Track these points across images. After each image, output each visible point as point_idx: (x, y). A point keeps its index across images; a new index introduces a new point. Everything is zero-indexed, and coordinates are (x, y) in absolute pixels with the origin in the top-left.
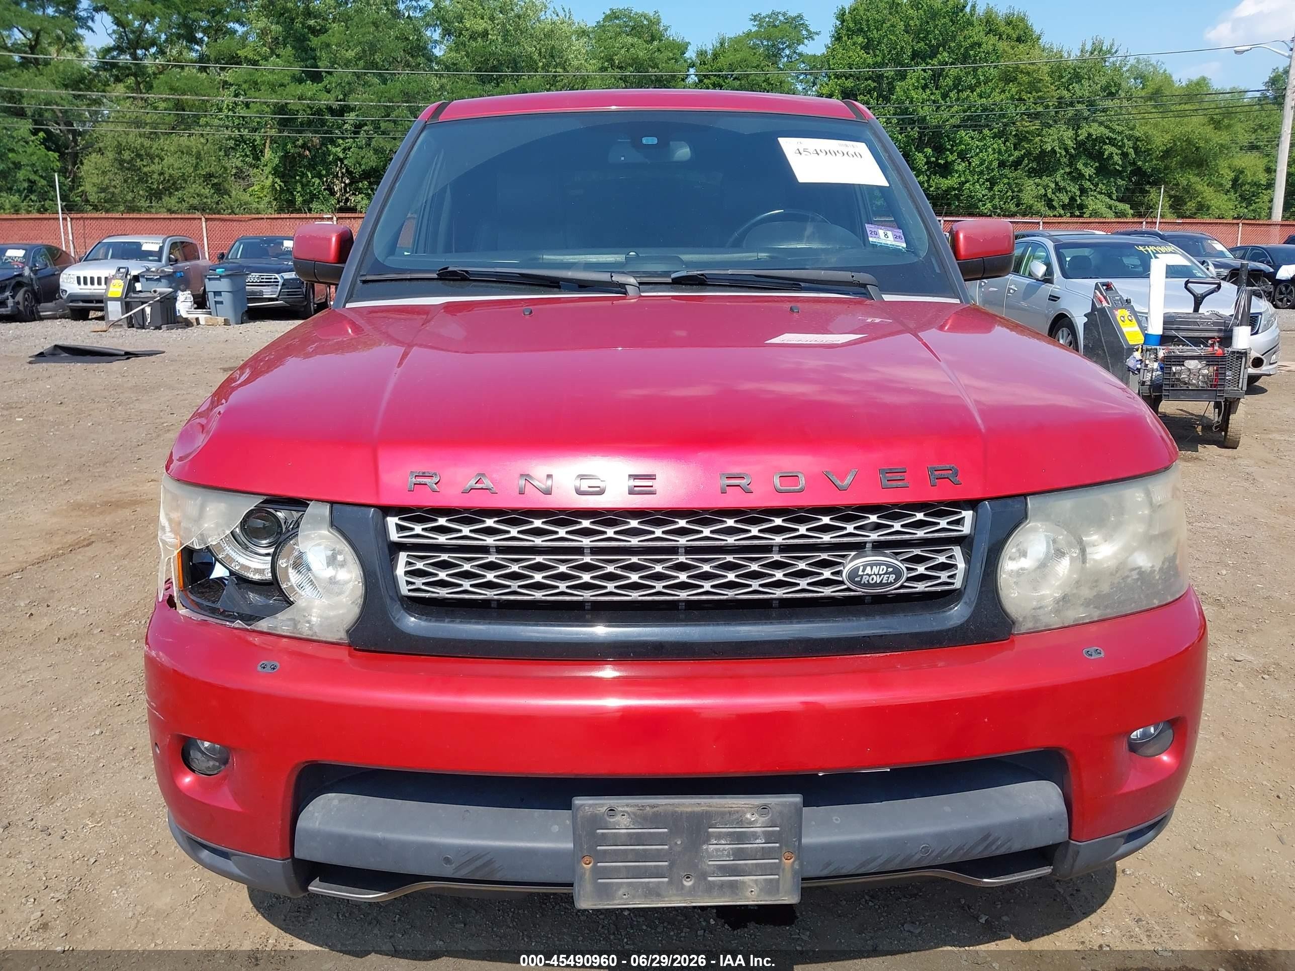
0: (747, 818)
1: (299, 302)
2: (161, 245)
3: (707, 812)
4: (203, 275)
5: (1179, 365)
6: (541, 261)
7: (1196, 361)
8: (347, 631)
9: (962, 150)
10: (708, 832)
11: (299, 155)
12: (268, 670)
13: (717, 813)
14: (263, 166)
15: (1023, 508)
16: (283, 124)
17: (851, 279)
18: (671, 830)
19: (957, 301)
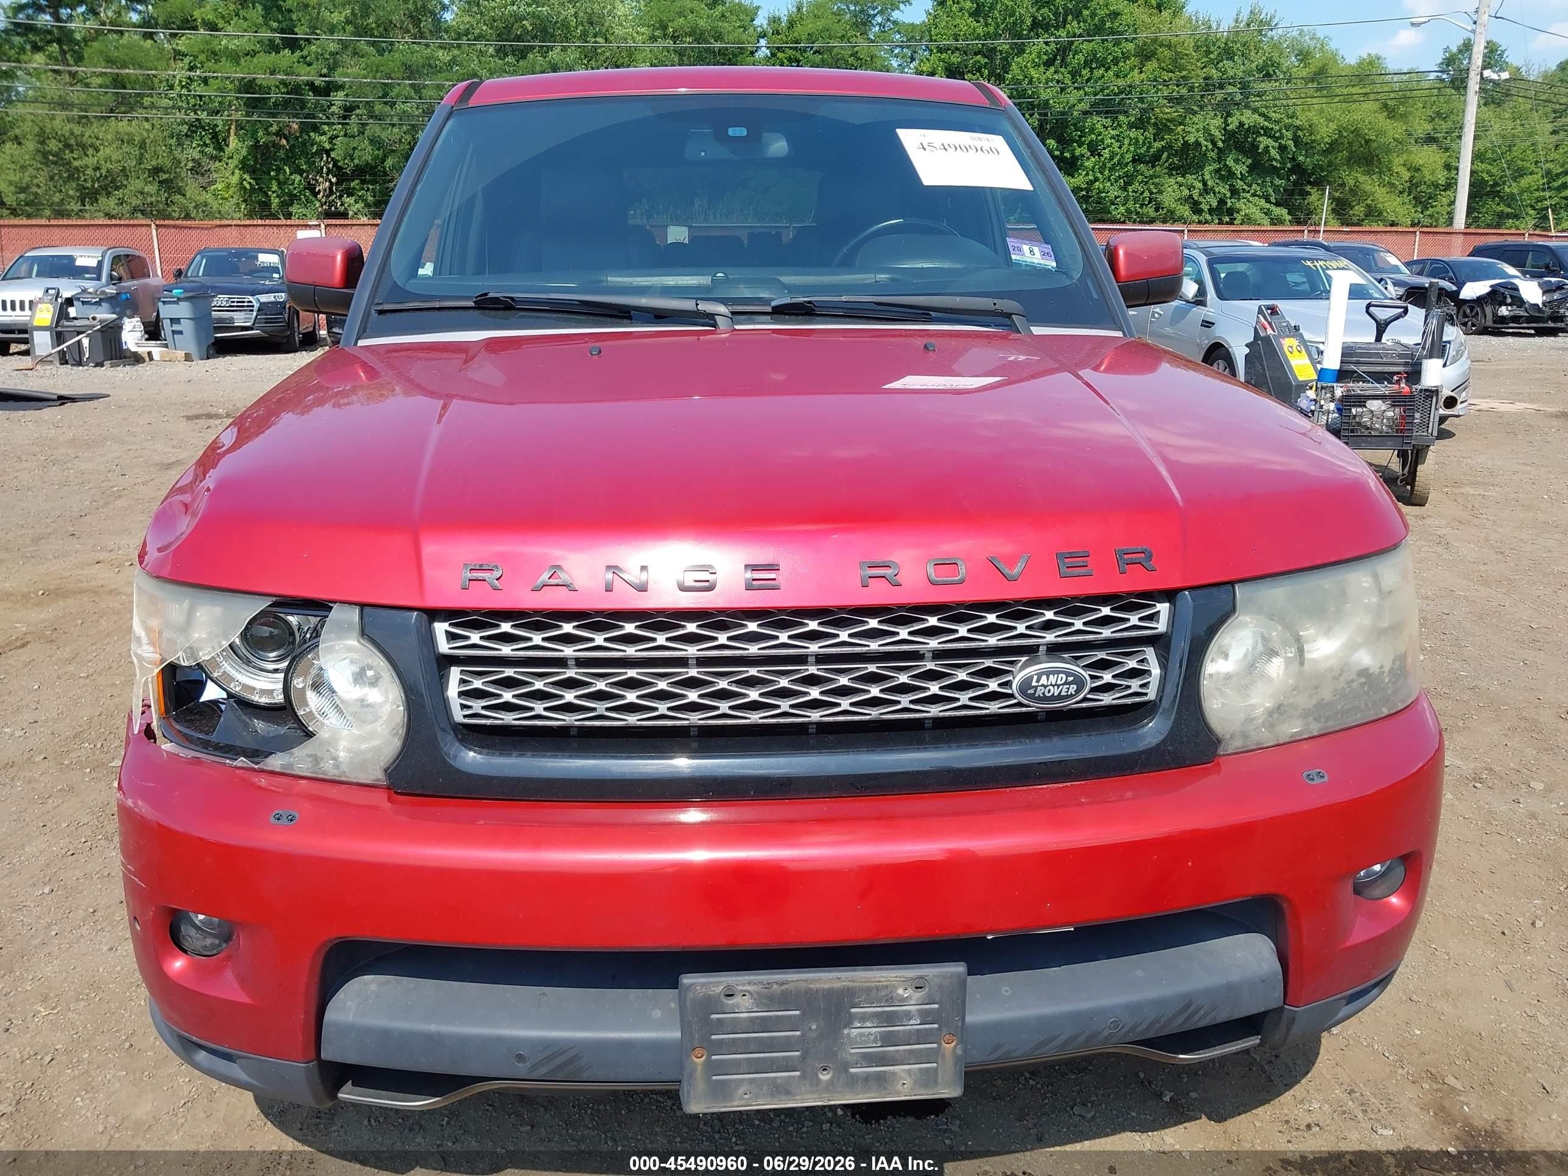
0: (898, 994)
1: (280, 331)
2: (100, 259)
3: (848, 989)
4: (155, 297)
5: (1361, 406)
6: (605, 284)
7: (1380, 402)
8: (386, 770)
9: (1092, 141)
10: (850, 1014)
11: (274, 145)
12: (284, 821)
13: (861, 989)
14: (228, 158)
15: (1231, 598)
16: (253, 105)
17: (992, 308)
18: (803, 1014)
19: (1119, 334)
